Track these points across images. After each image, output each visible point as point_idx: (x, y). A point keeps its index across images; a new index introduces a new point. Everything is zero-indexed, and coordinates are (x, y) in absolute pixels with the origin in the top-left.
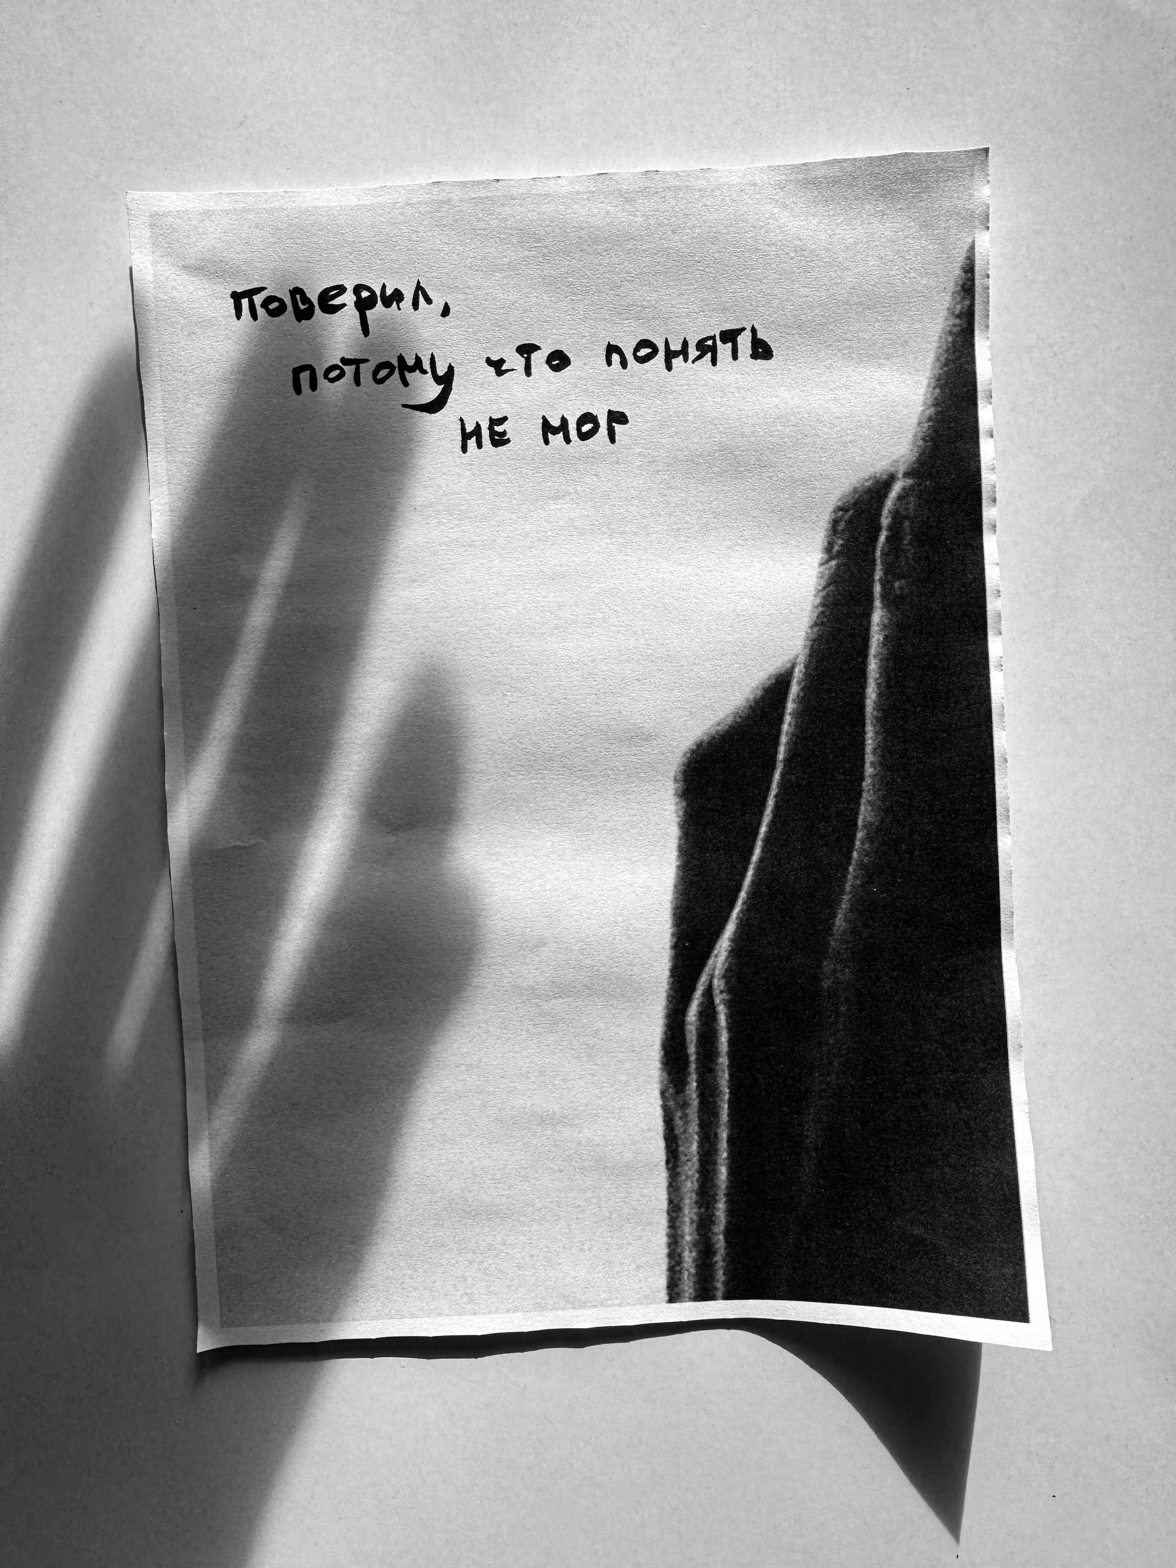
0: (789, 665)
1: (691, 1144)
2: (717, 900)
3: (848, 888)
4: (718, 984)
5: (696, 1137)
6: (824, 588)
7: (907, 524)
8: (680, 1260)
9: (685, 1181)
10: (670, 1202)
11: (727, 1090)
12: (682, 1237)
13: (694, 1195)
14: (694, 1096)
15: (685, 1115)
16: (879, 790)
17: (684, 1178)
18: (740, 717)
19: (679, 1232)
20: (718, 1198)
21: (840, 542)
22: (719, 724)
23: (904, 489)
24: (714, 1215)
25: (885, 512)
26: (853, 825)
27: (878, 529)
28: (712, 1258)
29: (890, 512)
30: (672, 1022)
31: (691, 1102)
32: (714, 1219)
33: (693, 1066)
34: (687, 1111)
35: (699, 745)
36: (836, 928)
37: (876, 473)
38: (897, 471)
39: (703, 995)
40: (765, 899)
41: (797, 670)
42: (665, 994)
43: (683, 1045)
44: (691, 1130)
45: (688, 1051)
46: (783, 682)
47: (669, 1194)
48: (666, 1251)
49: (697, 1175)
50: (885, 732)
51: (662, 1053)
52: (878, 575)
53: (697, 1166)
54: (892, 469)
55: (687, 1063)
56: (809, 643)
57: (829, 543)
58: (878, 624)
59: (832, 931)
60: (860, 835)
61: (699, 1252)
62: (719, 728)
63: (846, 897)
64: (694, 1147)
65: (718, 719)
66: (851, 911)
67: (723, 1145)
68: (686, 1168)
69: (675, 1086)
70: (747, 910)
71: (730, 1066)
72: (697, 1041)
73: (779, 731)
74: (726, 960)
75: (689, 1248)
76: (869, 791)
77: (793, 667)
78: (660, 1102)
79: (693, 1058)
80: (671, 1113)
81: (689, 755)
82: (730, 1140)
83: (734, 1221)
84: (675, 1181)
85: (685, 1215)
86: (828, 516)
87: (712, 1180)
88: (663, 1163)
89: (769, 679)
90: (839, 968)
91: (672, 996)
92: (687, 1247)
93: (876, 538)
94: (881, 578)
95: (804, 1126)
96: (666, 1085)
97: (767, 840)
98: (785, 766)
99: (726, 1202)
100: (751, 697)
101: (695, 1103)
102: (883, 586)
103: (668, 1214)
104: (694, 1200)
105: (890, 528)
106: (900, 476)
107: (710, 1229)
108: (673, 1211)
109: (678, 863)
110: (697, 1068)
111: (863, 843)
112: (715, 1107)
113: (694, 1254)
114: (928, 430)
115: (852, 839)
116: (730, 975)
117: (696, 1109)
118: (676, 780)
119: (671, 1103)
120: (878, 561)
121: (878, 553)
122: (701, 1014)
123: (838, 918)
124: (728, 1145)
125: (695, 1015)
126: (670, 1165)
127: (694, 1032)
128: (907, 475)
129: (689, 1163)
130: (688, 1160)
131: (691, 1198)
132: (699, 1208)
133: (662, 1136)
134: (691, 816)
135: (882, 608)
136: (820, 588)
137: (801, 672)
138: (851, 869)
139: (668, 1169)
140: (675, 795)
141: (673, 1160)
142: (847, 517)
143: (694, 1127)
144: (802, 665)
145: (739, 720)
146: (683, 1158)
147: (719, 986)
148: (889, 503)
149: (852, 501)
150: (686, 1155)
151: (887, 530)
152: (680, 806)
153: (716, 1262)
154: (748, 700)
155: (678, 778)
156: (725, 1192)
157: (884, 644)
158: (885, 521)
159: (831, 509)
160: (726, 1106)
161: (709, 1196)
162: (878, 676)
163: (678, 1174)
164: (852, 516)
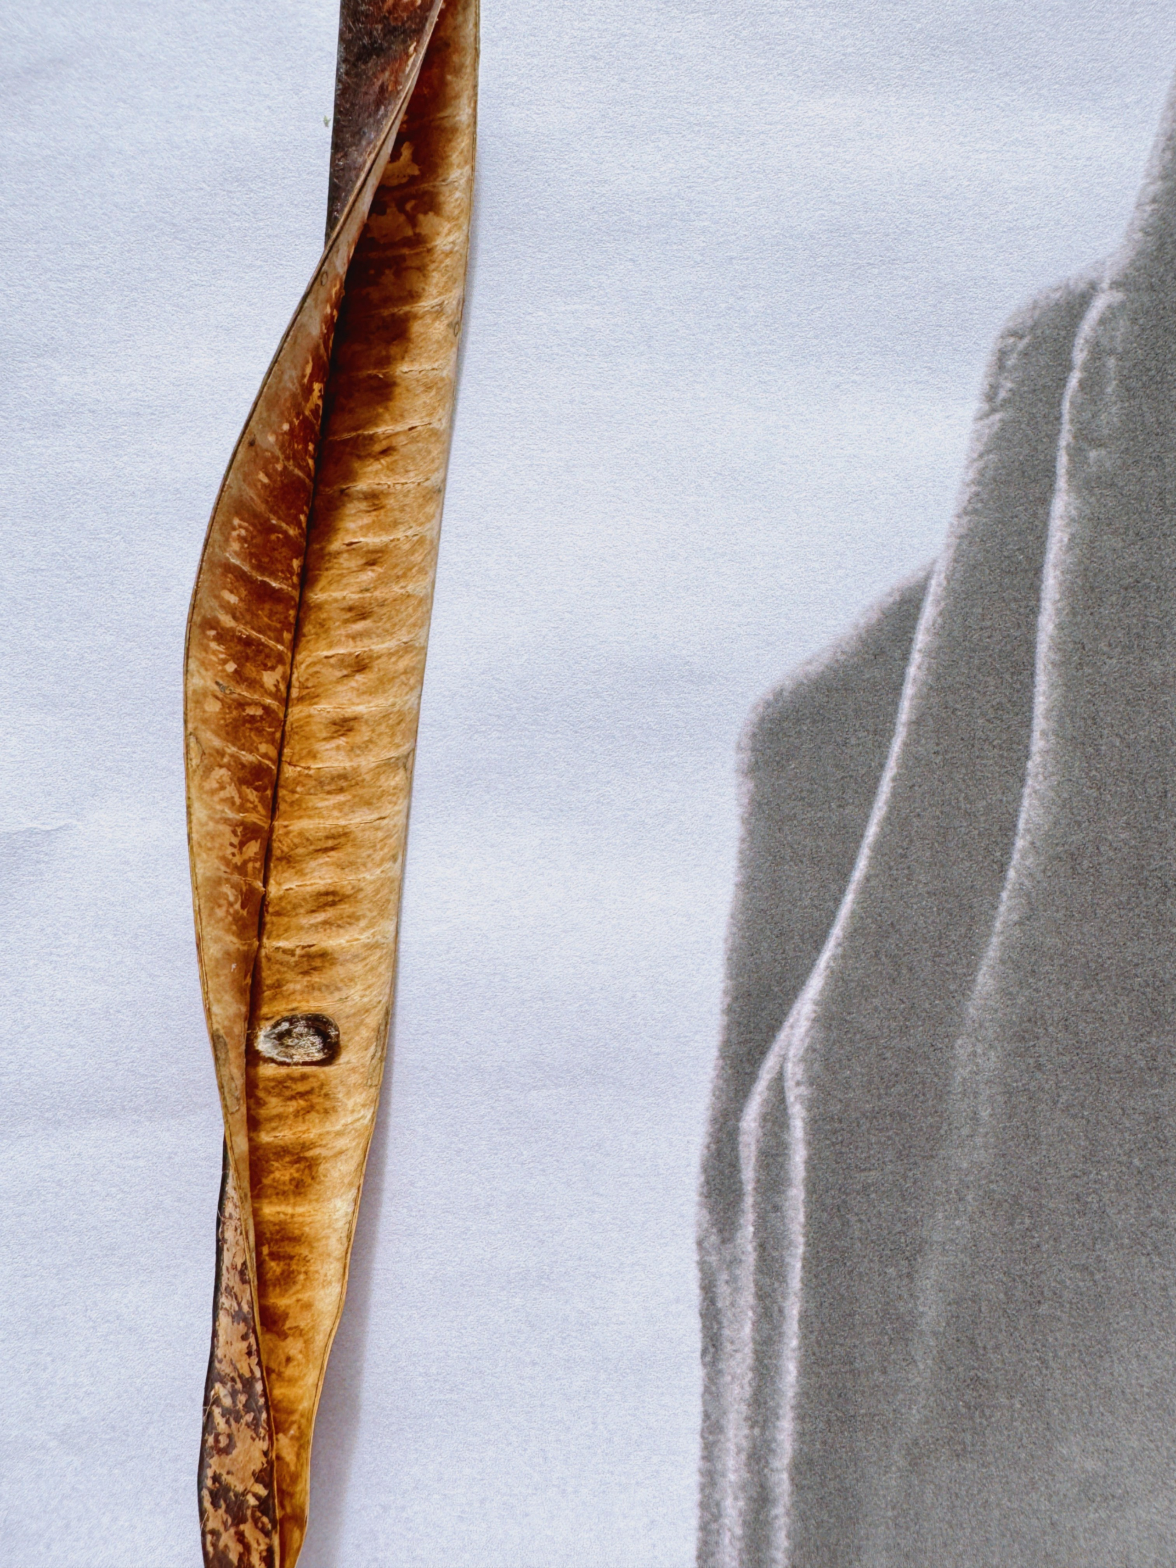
0: (922, 574)
1: (742, 1326)
2: (797, 939)
3: (998, 925)
4: (794, 1071)
5: (750, 1314)
6: (981, 456)
7: (1111, 362)
8: (719, 1512)
9: (731, 1383)
10: (707, 1416)
11: (801, 1240)
12: (723, 1475)
13: (744, 1408)
14: (750, 1248)
15: (733, 1280)
16: (1053, 774)
17: (728, 1378)
18: (843, 652)
19: (719, 1467)
20: (781, 1412)
21: (1009, 385)
22: (809, 662)
23: (1109, 307)
24: (774, 1440)
25: (1080, 341)
26: (1009, 829)
27: (1068, 368)
28: (769, 1511)
29: (1087, 341)
30: (720, 1130)
31: (744, 1258)
32: (774, 1446)
33: (749, 1201)
34: (738, 1272)
35: (779, 694)
36: (979, 988)
37: (1069, 279)
38: (1101, 279)
39: (769, 1088)
40: (870, 939)
41: (933, 582)
42: (710, 1086)
43: (734, 1166)
44: (742, 1302)
45: (743, 1177)
46: (910, 601)
47: (705, 1403)
48: (697, 1497)
49: (750, 1375)
50: (1066, 685)
51: (702, 1179)
52: (1065, 438)
53: (750, 1361)
54: (1094, 275)
55: (739, 1194)
56: (954, 541)
57: (991, 386)
58: (1061, 517)
59: (972, 992)
60: (1020, 843)
61: (750, 1499)
62: (810, 668)
63: (995, 940)
64: (747, 1330)
65: (808, 655)
66: (1003, 962)
67: (792, 1328)
68: (733, 1363)
69: (720, 1231)
70: (843, 957)
71: (808, 1202)
72: (757, 1160)
73: (902, 676)
74: (807, 1034)
75: (734, 1493)
76: (1036, 775)
77: (928, 578)
78: (696, 1257)
79: (749, 1187)
80: (713, 1274)
81: (761, 709)
82: (804, 1318)
83: (806, 1449)
84: (715, 1384)
85: (728, 1440)
86: (992, 345)
87: (773, 1383)
88: (698, 1354)
89: (890, 595)
90: (979, 1051)
91: (721, 1090)
92: (729, 1491)
93: (1062, 382)
94: (1068, 445)
95: (918, 1298)
96: (707, 1230)
97: (878, 848)
98: (909, 734)
99: (793, 1419)
100: (862, 621)
101: (750, 1258)
102: (1072, 459)
103: (703, 1437)
104: (744, 1415)
105: (1085, 368)
106: (1105, 285)
107: (767, 1462)
108: (711, 1433)
109: (737, 879)
110: (756, 1204)
111: (1023, 857)
112: (781, 1267)
113: (741, 1503)
114: (1151, 216)
115: (1007, 849)
116: (813, 1056)
117: (752, 1268)
118: (739, 749)
119: (713, 1259)
120: (1066, 418)
121: (1066, 406)
122: (765, 1118)
123: (982, 972)
124: (800, 1328)
125: (755, 1120)
126: (708, 1359)
127: (753, 1147)
128: (1116, 285)
129: (739, 1356)
130: (736, 1351)
131: (738, 1412)
132: (752, 1427)
133: (697, 1311)
134: (760, 805)
135: (1068, 492)
136: (975, 455)
137: (939, 585)
138: (1005, 895)
139: (704, 1365)
140: (736, 771)
141: (712, 1350)
142: (1022, 345)
143: (748, 1298)
144: (943, 576)
145: (842, 658)
146: (729, 1347)
147: (794, 1074)
148: (1087, 327)
149: (1030, 323)
150: (732, 1343)
151: (1081, 371)
152: (744, 789)
153: (776, 1517)
154: (856, 626)
155: (742, 745)
156: (793, 1402)
157: (1070, 548)
158: (1079, 356)
159: (996, 333)
160: (799, 1265)
161: (767, 1409)
162: (1058, 597)
163: (720, 1372)
164: (1029, 345)
